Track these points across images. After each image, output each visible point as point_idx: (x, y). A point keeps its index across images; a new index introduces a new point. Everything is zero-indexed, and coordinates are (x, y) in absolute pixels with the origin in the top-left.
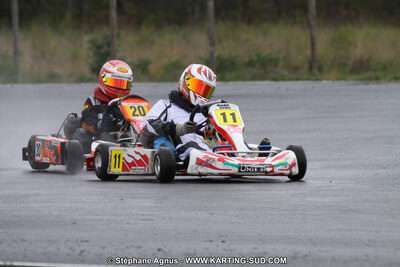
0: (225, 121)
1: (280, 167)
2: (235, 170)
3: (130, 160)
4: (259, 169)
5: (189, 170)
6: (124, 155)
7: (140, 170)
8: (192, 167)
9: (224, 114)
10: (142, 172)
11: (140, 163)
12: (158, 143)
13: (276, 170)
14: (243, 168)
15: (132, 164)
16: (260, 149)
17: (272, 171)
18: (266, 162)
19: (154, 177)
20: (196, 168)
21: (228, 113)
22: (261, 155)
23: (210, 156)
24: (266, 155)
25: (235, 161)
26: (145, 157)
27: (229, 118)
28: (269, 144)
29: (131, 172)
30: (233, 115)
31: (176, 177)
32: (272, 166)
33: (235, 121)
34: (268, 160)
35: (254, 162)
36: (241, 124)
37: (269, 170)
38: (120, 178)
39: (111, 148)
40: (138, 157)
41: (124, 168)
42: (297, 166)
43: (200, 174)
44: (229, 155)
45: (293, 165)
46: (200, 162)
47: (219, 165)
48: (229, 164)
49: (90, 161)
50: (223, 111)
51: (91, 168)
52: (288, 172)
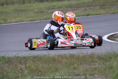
0: (69, 29)
1: (88, 44)
2: (73, 45)
3: (39, 43)
5: (59, 46)
6: (37, 42)
9: (69, 27)
10: (43, 47)
11: (42, 44)
12: (48, 37)
13: (87, 45)
14: (76, 44)
15: (40, 45)
16: (81, 38)
17: (85, 45)
18: (83, 42)
19: (48, 49)
20: (61, 45)
21: (70, 27)
22: (81, 40)
23: (65, 41)
24: (83, 40)
25: (73, 42)
26: (44, 42)
27: (71, 28)
29: (40, 47)
30: (72, 27)
31: (55, 49)
32: (85, 43)
33: (73, 29)
34: (84, 41)
35: (79, 42)
36: (75, 30)
37: (84, 44)
38: (36, 49)
39: (33, 40)
40: (42, 42)
41: (37, 46)
42: (93, 43)
43: (62, 47)
44: (71, 40)
45: (92, 43)
46: (62, 43)
47: (68, 43)
48: (71, 43)
49: (26, 44)
50: (68, 26)
51: (27, 46)
52: (91, 45)
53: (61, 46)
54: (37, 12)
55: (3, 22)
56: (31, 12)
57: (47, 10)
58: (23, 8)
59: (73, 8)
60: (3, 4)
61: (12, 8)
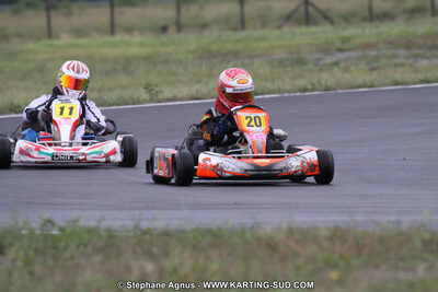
54: (281, 62)
55: (145, 96)
56: (257, 62)
57: (317, 56)
58: (230, 46)
59: (416, 51)
60: (164, 29)
61: (193, 46)
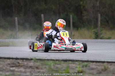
0: (64, 35)
2: (64, 49)
3: (39, 46)
4: (71, 49)
5: (52, 49)
6: (37, 45)
7: (40, 49)
8: (53, 48)
10: (41, 50)
13: (76, 49)
14: (67, 48)
16: (73, 43)
17: (75, 49)
18: (73, 47)
19: (43, 51)
21: (65, 33)
23: (57, 45)
24: (74, 45)
25: (64, 46)
26: (42, 45)
28: (75, 42)
29: (39, 50)
31: (49, 51)
32: (75, 48)
33: (66, 35)
35: (70, 47)
36: (68, 36)
37: (74, 49)
39: (35, 43)
40: (40, 46)
41: (37, 49)
42: (83, 48)
43: (55, 50)
44: (63, 45)
47: (60, 47)
48: (62, 47)
49: (30, 46)
50: (63, 33)
51: (30, 48)
52: (80, 50)
53: (53, 49)
